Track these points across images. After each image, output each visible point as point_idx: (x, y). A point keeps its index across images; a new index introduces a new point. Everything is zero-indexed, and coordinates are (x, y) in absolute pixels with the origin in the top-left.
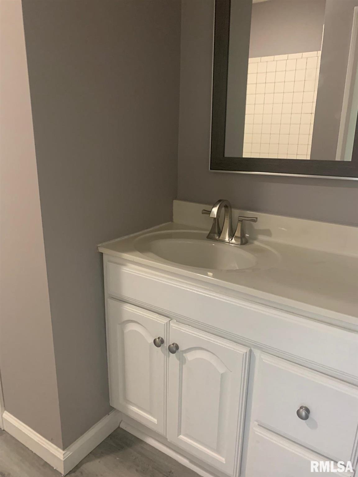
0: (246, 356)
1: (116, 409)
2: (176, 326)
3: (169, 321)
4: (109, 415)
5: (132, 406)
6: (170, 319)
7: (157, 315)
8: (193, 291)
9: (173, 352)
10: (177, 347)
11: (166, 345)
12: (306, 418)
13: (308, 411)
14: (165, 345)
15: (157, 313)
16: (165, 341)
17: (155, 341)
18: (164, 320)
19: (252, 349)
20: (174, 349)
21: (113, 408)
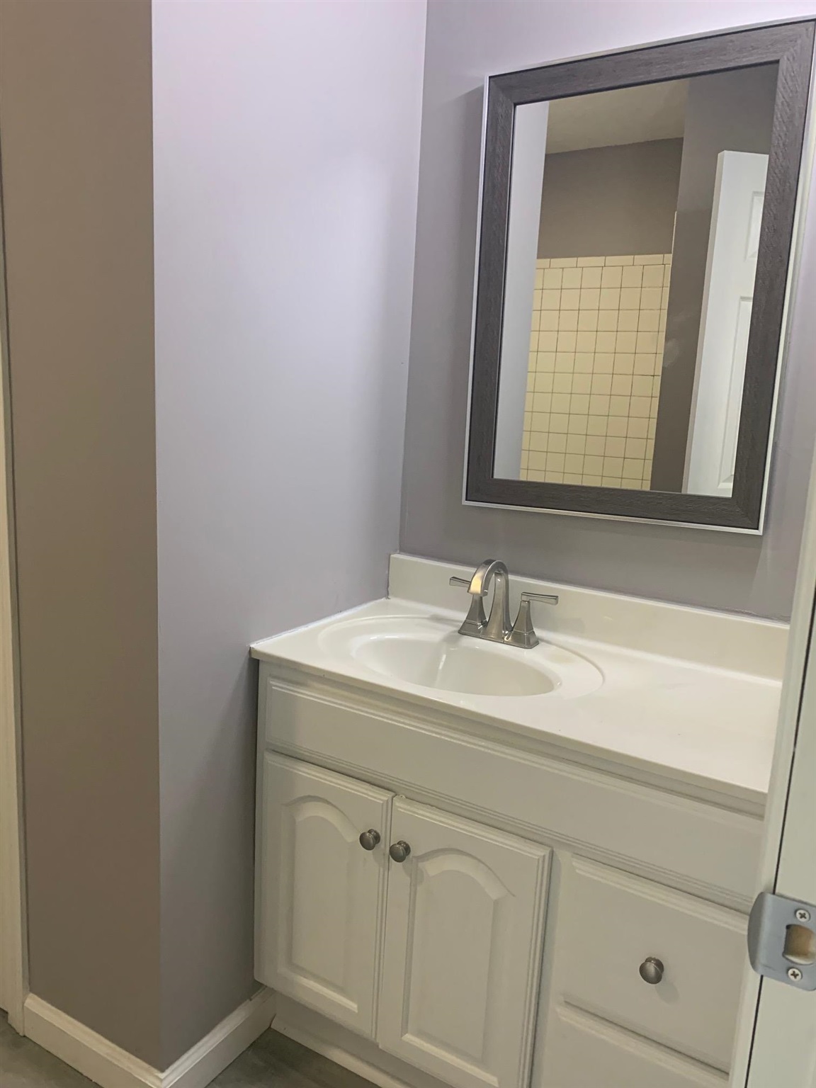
0: (544, 861)
1: (266, 986)
2: (406, 807)
3: (393, 797)
4: (251, 1000)
5: (305, 977)
6: (393, 794)
7: (367, 786)
8: (443, 737)
9: (399, 859)
10: (407, 849)
11: (384, 846)
12: (657, 979)
13: (660, 965)
14: (382, 846)
15: (369, 783)
16: (382, 838)
17: (362, 838)
18: (381, 797)
19: (555, 849)
20: (400, 853)
21: (261, 985)
